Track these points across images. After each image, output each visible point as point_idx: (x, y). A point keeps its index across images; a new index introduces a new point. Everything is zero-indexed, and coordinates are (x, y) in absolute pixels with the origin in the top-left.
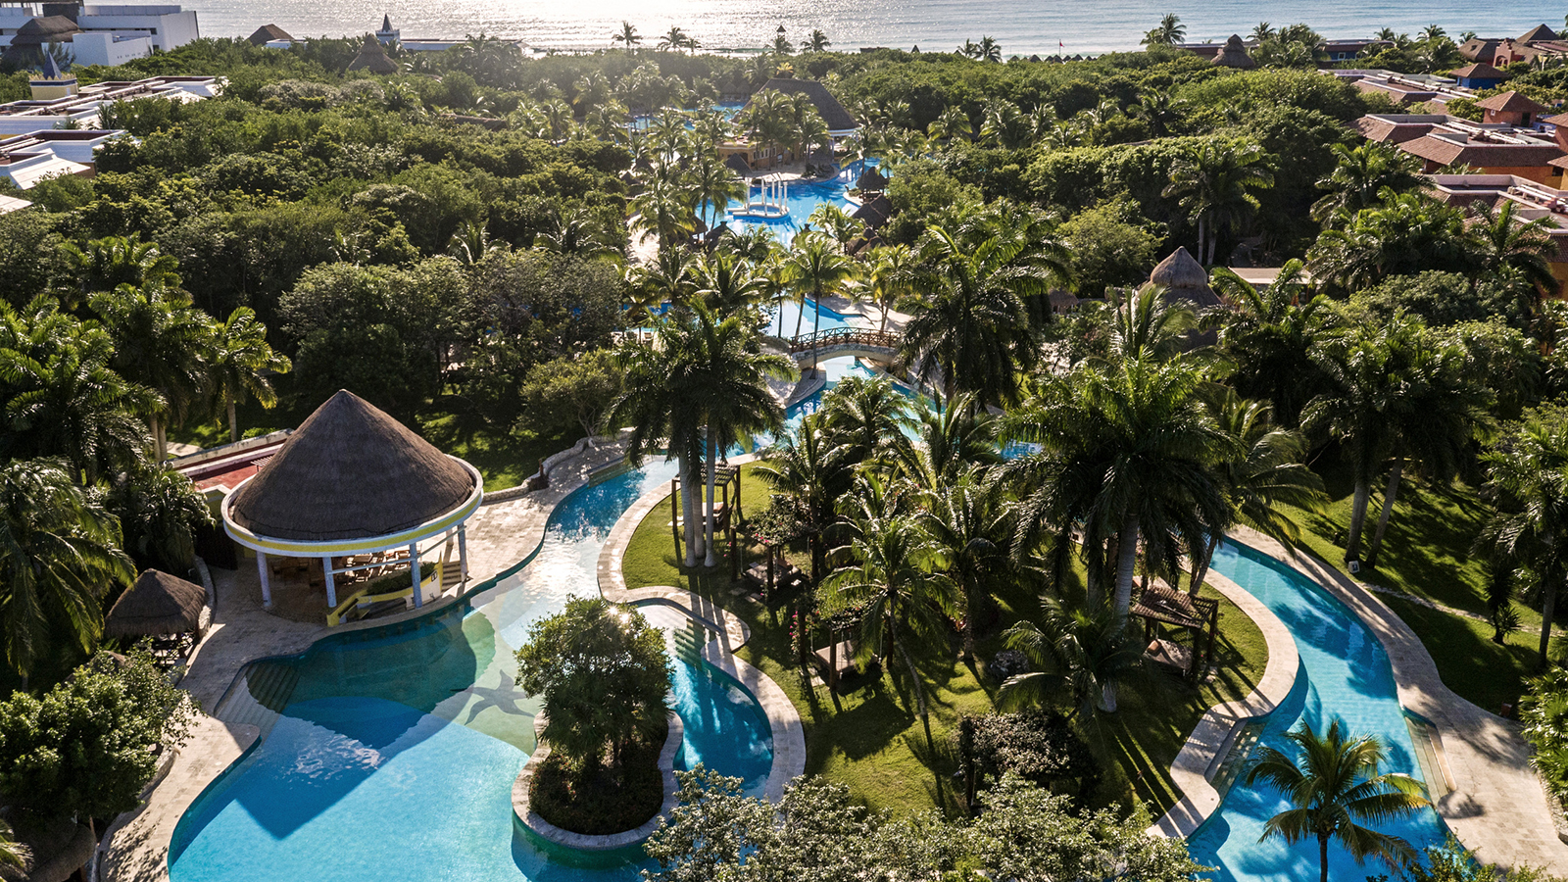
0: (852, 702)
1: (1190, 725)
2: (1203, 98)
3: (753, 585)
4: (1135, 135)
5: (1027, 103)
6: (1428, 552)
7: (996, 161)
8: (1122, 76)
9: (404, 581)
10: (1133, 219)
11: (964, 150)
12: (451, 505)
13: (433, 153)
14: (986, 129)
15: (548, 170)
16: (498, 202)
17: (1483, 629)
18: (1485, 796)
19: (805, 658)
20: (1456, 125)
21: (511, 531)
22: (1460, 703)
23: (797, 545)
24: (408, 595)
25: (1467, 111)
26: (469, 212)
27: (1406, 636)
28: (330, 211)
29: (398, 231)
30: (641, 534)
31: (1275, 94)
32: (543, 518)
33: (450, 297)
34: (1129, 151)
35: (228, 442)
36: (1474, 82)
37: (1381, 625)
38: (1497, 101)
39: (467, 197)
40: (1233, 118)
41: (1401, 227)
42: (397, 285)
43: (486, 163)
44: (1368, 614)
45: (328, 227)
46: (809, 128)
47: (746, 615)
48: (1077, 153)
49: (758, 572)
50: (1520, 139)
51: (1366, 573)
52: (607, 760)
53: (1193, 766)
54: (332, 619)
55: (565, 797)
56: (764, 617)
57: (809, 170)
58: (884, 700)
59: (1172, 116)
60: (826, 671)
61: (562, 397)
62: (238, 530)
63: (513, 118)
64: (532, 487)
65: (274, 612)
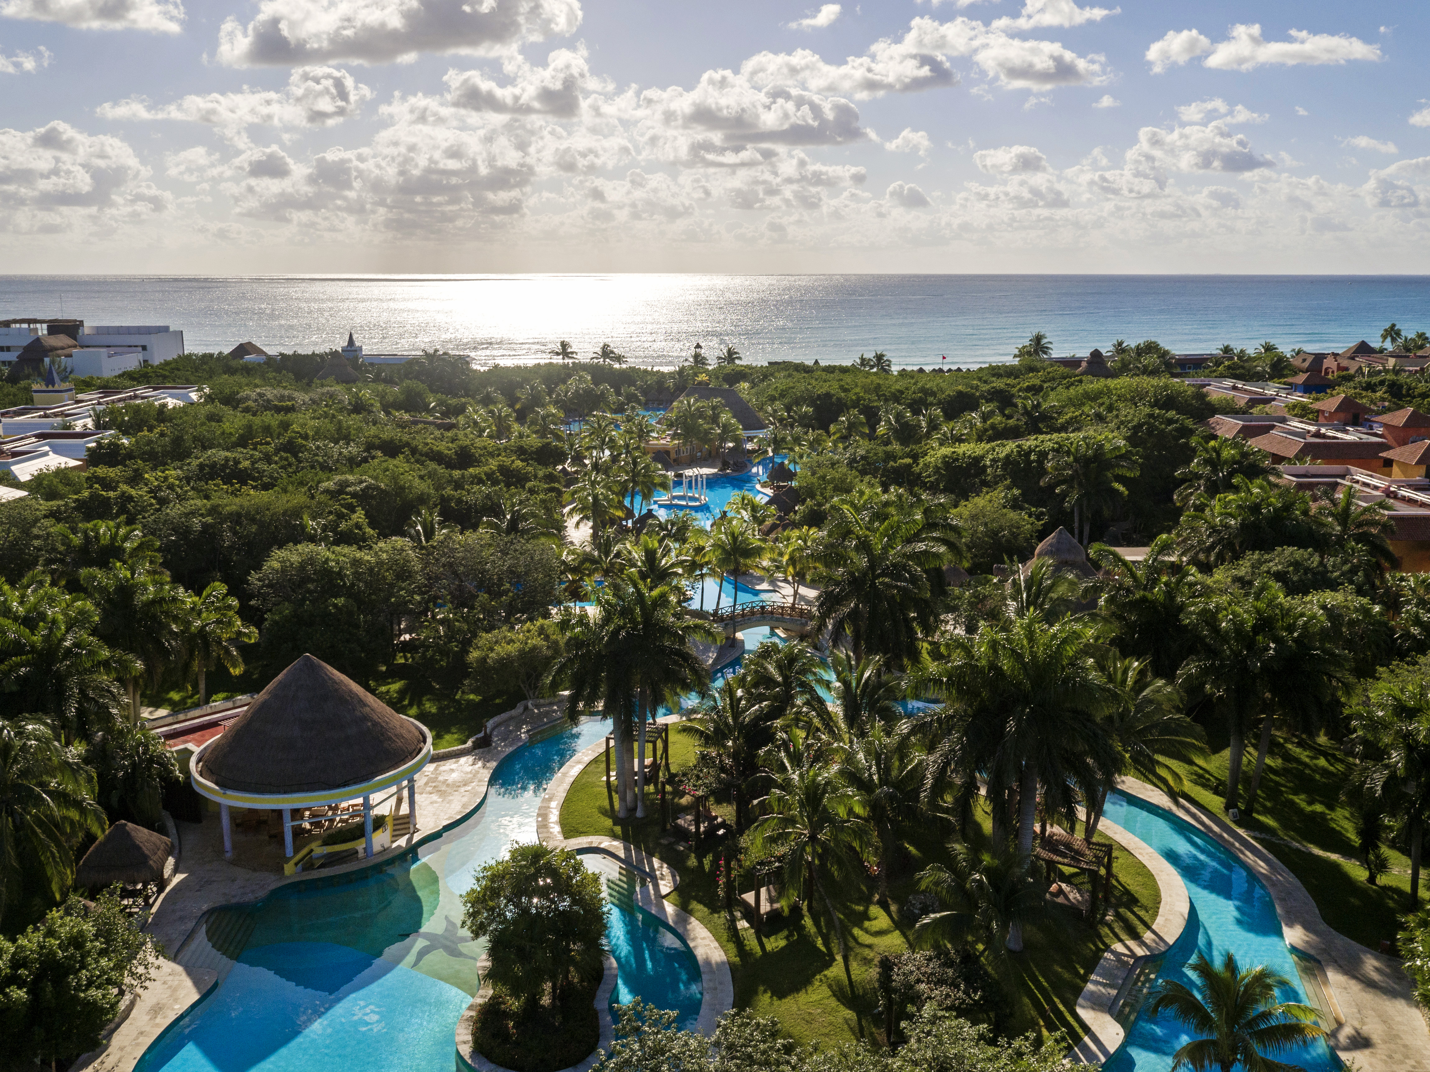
0: (776, 943)
1: (1092, 964)
2: (1071, 402)
3: (682, 834)
4: (1014, 433)
5: (916, 407)
6: (1300, 800)
7: (891, 456)
8: (999, 384)
9: (357, 832)
10: (1015, 505)
11: (862, 447)
12: (403, 760)
13: (391, 449)
14: (881, 429)
15: (493, 464)
16: (449, 491)
17: (1358, 872)
18: (1373, 1029)
19: (731, 903)
20: (1296, 424)
21: (456, 786)
22: (1341, 941)
23: (721, 796)
24: (360, 845)
25: (1303, 412)
26: (422, 499)
27: (1286, 878)
28: (298, 498)
29: (359, 516)
30: (577, 787)
31: (1135, 398)
32: (486, 775)
33: (404, 573)
34: (1010, 446)
35: (197, 705)
36: (1307, 388)
37: (1262, 867)
38: (1330, 403)
39: (421, 486)
40: (1100, 418)
41: (1255, 508)
42: (356, 563)
43: (438, 457)
44: (1249, 858)
45: (297, 513)
46: (725, 427)
47: (676, 863)
48: (963, 449)
49: (686, 821)
50: (1351, 436)
51: (1245, 820)
52: (546, 1001)
53: (1098, 1004)
54: (289, 869)
55: (506, 1037)
56: (692, 862)
57: (725, 465)
58: (805, 941)
59: (1045, 417)
60: (751, 914)
61: (505, 663)
62: (205, 784)
63: (461, 419)
64: (476, 746)
65: (234, 863)
